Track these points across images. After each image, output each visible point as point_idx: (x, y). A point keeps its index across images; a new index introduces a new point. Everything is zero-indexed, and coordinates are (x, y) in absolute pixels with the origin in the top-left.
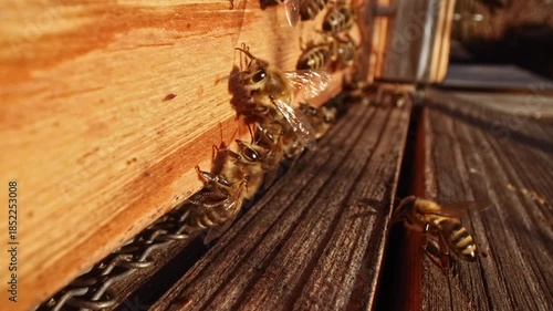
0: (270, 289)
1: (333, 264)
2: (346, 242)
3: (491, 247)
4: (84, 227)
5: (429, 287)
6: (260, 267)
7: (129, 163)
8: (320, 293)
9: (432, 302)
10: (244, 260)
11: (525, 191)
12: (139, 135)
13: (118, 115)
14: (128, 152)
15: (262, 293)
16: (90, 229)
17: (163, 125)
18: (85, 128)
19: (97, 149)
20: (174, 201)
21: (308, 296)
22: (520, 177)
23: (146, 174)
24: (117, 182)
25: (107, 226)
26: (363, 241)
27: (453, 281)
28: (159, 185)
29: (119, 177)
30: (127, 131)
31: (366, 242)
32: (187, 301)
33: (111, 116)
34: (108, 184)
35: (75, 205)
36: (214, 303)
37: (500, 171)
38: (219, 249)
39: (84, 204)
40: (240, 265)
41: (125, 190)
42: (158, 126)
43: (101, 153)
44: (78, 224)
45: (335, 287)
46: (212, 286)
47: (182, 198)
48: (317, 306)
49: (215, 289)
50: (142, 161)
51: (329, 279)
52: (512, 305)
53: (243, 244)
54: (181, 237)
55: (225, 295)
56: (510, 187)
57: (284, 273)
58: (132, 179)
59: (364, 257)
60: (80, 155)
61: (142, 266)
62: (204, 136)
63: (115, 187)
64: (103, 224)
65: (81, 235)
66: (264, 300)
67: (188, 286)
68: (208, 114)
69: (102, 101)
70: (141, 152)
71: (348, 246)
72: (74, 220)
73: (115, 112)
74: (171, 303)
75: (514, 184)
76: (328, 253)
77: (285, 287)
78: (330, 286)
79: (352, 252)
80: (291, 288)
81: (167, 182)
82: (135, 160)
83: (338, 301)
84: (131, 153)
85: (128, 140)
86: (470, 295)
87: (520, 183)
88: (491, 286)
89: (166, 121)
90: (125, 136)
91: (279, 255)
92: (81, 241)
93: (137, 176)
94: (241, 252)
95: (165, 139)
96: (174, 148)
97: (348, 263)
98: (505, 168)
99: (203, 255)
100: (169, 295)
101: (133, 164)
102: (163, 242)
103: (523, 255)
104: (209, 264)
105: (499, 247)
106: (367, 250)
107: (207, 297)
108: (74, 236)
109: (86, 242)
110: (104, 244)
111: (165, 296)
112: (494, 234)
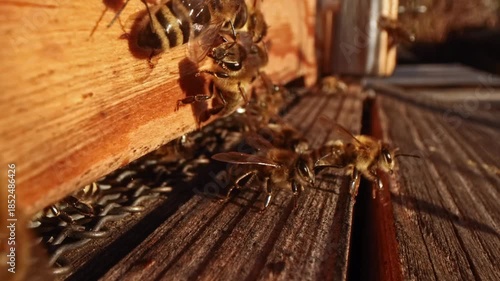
0: (239, 247)
1: (303, 222)
2: (315, 203)
3: (460, 211)
4: (38, 158)
5: (405, 243)
6: (225, 229)
7: (85, 97)
8: (293, 247)
9: (410, 256)
10: (208, 224)
11: (486, 166)
12: (94, 69)
13: (73, 41)
14: (83, 85)
15: (231, 251)
16: (44, 161)
17: (119, 65)
18: (39, 46)
19: (52, 72)
20: (131, 154)
21: (281, 250)
22: (480, 155)
23: (102, 115)
24: (73, 115)
25: (62, 162)
26: (331, 202)
27: (428, 240)
28: (116, 131)
29: (74, 110)
30: (82, 61)
31: (335, 203)
32: (150, 262)
33: (66, 41)
34: (63, 115)
35: (29, 129)
36: (180, 262)
37: (459, 150)
38: (180, 217)
39: (38, 131)
40: (203, 229)
41: (82, 127)
42: (113, 64)
43: (56, 78)
44: (32, 151)
45: (309, 241)
46: (175, 248)
47: (140, 153)
48: (292, 258)
49: (179, 251)
50: (98, 99)
51: (301, 235)
52: (490, 258)
53: (205, 212)
54: (136, 209)
55: (191, 254)
56: (470, 163)
57: (252, 233)
58: (88, 116)
59: (335, 215)
60: (34, 74)
61: (97, 235)
62: (159, 89)
63: (71, 120)
64: (58, 158)
65: (35, 166)
66: (234, 256)
67: (149, 250)
68: (163, 67)
69: (56, 21)
70: (98, 88)
71: (316, 207)
72: (28, 146)
73: (69, 37)
74: (132, 265)
75: (474, 160)
76: (296, 213)
77: (254, 244)
78: (303, 241)
79: (322, 211)
80: (261, 245)
81: (125, 129)
82: (91, 94)
83: (313, 252)
84: (87, 87)
85: (83, 71)
86: (447, 250)
87: (479, 159)
88: (466, 242)
89: (121, 62)
90: (80, 66)
91: (244, 218)
92: (35, 172)
93: (92, 114)
94: (204, 217)
95: (121, 80)
96: (130, 94)
97: (319, 221)
98: (463, 148)
99: (163, 222)
100: (129, 257)
101: (89, 99)
102: (118, 214)
103: (493, 218)
104: (169, 230)
105: (469, 211)
106: (337, 209)
107: (172, 258)
108: (27, 165)
109: (40, 175)
110: (59, 183)
111: (124, 260)
112: (461, 200)
